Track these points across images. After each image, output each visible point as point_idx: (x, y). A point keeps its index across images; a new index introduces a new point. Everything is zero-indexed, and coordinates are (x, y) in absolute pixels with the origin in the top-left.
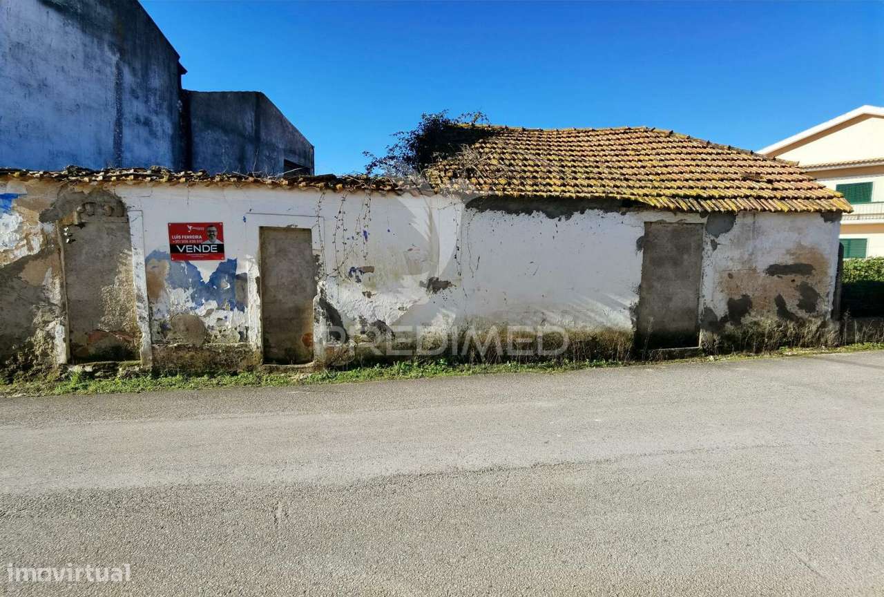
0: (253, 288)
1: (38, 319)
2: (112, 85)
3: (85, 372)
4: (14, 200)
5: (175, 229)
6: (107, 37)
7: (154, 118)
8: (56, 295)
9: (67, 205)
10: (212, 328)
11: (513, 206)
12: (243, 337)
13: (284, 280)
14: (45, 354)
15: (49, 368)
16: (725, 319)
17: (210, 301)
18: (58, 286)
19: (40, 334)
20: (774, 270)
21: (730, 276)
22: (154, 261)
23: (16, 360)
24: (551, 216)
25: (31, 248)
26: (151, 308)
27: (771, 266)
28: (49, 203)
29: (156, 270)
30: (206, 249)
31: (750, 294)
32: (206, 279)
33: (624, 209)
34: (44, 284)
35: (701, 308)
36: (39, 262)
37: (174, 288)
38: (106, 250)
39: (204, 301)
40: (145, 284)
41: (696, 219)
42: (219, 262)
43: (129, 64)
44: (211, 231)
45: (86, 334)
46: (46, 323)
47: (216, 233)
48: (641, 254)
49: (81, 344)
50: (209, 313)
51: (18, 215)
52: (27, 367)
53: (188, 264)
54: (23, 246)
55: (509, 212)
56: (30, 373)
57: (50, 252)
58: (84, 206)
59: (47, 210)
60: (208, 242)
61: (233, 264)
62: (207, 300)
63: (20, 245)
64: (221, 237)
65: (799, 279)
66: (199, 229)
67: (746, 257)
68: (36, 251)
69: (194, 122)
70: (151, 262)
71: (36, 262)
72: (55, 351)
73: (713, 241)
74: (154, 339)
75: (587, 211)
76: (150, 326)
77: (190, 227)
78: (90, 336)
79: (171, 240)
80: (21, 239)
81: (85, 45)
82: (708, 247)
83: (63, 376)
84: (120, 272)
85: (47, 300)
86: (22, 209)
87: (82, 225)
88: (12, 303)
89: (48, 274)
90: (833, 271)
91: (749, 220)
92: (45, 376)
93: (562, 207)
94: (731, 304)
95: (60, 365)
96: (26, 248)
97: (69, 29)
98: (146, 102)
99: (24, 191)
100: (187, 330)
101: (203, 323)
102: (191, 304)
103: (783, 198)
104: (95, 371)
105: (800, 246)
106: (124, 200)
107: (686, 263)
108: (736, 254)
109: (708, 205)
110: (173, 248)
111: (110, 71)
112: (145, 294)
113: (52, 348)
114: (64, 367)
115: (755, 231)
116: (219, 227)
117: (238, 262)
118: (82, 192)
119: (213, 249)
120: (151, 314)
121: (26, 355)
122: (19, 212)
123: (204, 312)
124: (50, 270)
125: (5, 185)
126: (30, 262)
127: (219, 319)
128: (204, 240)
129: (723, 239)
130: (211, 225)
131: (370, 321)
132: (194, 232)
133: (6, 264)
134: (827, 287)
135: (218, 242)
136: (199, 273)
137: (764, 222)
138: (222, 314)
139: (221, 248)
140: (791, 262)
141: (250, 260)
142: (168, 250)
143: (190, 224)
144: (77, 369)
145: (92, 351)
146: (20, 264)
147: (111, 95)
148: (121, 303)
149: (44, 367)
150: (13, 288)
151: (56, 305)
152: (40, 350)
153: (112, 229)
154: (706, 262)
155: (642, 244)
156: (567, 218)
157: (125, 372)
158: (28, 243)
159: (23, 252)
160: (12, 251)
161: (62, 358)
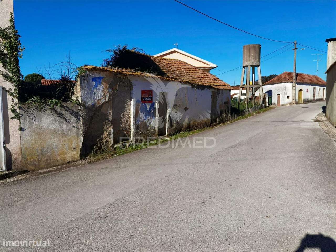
0: (157, 111)
1: (105, 127)
4: (102, 79)
5: (143, 92)
8: (110, 118)
9: (115, 82)
10: (148, 126)
12: (154, 128)
14: (106, 142)
15: (108, 147)
16: (220, 115)
17: (149, 117)
18: (111, 113)
19: (106, 133)
21: (220, 105)
22: (137, 103)
23: (97, 145)
24: (201, 90)
26: (135, 120)
27: (225, 102)
28: (111, 81)
29: (138, 106)
30: (149, 99)
31: (222, 109)
32: (148, 109)
33: (210, 88)
34: (107, 113)
36: (107, 104)
37: (142, 113)
38: (122, 99)
40: (135, 112)
41: (216, 91)
42: (151, 103)
44: (150, 93)
46: (108, 128)
48: (211, 99)
51: (102, 85)
52: (100, 148)
53: (145, 104)
56: (102, 150)
57: (110, 101)
58: (119, 83)
59: (111, 84)
62: (148, 116)
63: (103, 97)
64: (152, 95)
65: (227, 105)
66: (148, 92)
67: (222, 100)
68: (107, 100)
73: (218, 96)
74: (136, 131)
75: (206, 89)
76: (135, 127)
77: (146, 92)
78: (117, 133)
79: (142, 96)
80: (103, 95)
82: (218, 98)
83: (113, 149)
84: (126, 108)
85: (108, 119)
86: (104, 83)
87: (118, 90)
88: (97, 122)
89: (109, 109)
90: (230, 103)
91: (222, 91)
92: (107, 150)
93: (203, 87)
94: (220, 111)
95: (112, 145)
96: (104, 99)
99: (105, 76)
100: (143, 127)
101: (146, 124)
102: (145, 118)
105: (227, 97)
106: (131, 81)
109: (218, 87)
110: (142, 99)
112: (135, 115)
113: (109, 139)
114: (113, 145)
115: (222, 94)
116: (152, 91)
117: (155, 103)
118: (120, 78)
120: (135, 122)
121: (101, 143)
122: (103, 84)
123: (147, 121)
124: (110, 107)
125: (100, 73)
126: (104, 104)
127: (150, 123)
128: (148, 96)
131: (176, 120)
133: (98, 105)
134: (230, 107)
135: (151, 97)
136: (147, 107)
138: (150, 121)
139: (152, 99)
141: (157, 102)
143: (146, 90)
144: (116, 146)
145: (118, 138)
146: (101, 106)
148: (126, 119)
149: (106, 147)
150: (98, 115)
151: (110, 121)
152: (105, 140)
153: (124, 92)
154: (217, 101)
155: (212, 97)
156: (203, 90)
157: (128, 145)
158: (105, 97)
159: (103, 101)
160: (100, 100)
161: (112, 143)
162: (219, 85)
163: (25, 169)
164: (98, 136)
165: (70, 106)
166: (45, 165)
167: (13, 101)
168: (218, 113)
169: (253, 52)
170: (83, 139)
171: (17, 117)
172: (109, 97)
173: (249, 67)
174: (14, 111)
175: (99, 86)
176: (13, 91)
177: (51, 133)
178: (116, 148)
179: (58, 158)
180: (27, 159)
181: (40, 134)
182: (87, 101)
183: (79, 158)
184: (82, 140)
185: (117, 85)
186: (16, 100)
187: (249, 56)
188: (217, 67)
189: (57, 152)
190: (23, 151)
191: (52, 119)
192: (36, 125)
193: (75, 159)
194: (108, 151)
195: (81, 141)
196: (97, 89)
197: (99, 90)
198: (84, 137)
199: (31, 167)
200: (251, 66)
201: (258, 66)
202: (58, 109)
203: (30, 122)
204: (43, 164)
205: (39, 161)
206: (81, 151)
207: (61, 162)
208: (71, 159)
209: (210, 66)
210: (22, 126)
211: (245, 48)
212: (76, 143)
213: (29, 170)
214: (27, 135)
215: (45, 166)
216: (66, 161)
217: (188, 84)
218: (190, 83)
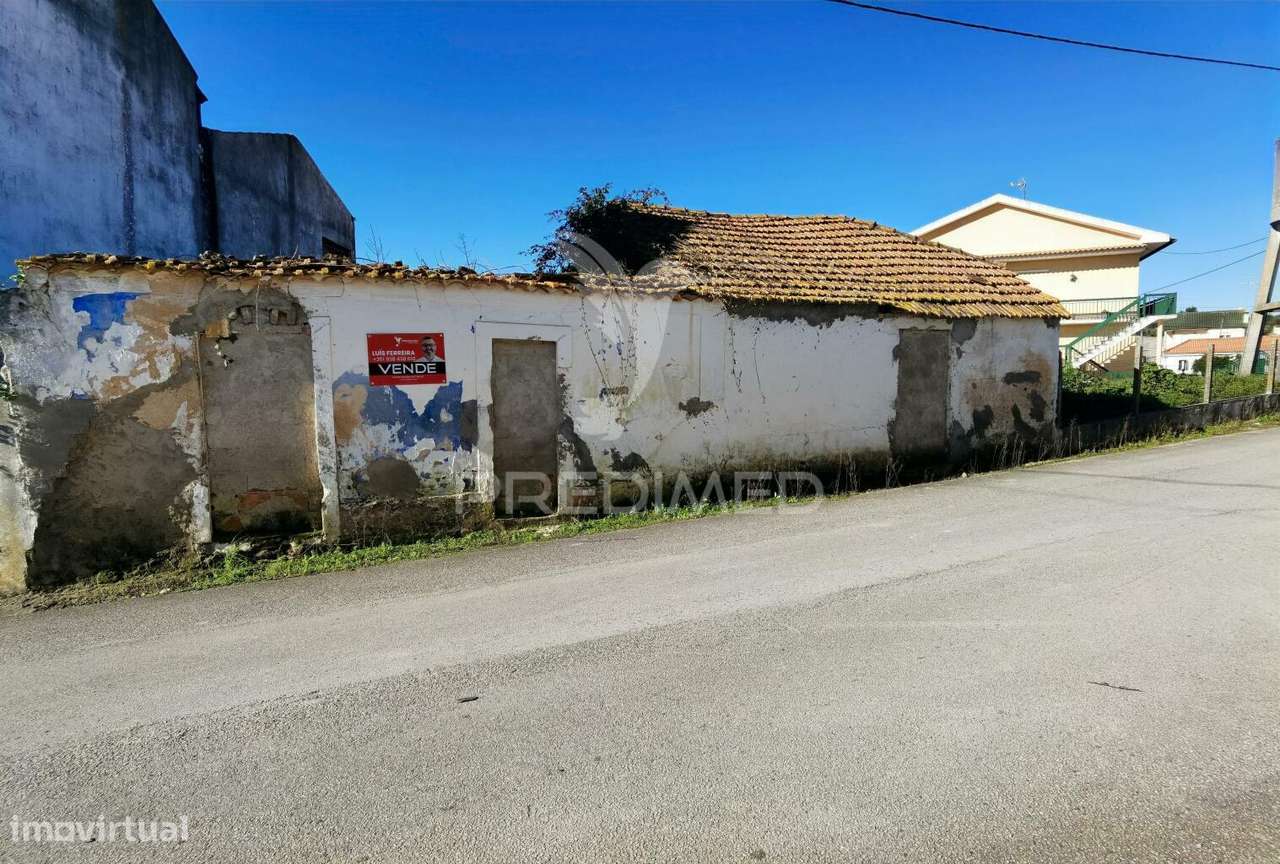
0: (483, 418)
2: (117, 117)
3: (241, 552)
4: (129, 303)
5: (377, 342)
6: (109, 41)
7: (171, 171)
8: (193, 442)
9: (214, 309)
10: (427, 476)
11: (775, 312)
12: (469, 485)
13: (518, 408)
14: (174, 531)
15: (182, 551)
16: (971, 433)
17: (425, 439)
18: (197, 428)
20: (1011, 378)
21: (974, 386)
22: (345, 387)
24: (812, 323)
25: (156, 375)
26: (339, 454)
27: (1008, 375)
28: (187, 306)
29: (348, 400)
30: (421, 368)
31: (991, 404)
32: (420, 410)
33: (881, 316)
34: (174, 425)
35: (949, 421)
36: (168, 394)
37: (374, 424)
38: (268, 373)
39: (416, 440)
40: (332, 420)
41: (942, 325)
42: (438, 386)
43: (138, 85)
44: (429, 345)
45: (236, 496)
47: (434, 348)
48: (896, 365)
49: (229, 512)
50: (424, 455)
51: (135, 324)
53: (394, 389)
54: (144, 370)
55: (771, 319)
56: (151, 561)
57: (186, 380)
58: (238, 311)
59: (183, 317)
60: (424, 359)
61: (457, 388)
62: (420, 438)
63: (139, 369)
64: (441, 353)
65: (1030, 387)
66: (410, 341)
67: (987, 366)
68: (165, 374)
69: (218, 177)
70: (340, 388)
71: (160, 394)
72: (191, 526)
73: (958, 349)
74: (343, 496)
75: (847, 318)
76: (338, 480)
77: (398, 340)
78: (243, 500)
79: (371, 357)
80: (141, 361)
81: (82, 53)
82: (954, 356)
83: (207, 560)
85: (179, 449)
86: (143, 317)
87: (233, 338)
88: (120, 458)
89: (182, 410)
90: (1055, 379)
91: (988, 326)
92: (176, 563)
93: (824, 312)
94: (976, 415)
95: (201, 545)
96: (147, 374)
97: (62, 26)
98: (161, 144)
99: (146, 289)
101: (412, 470)
102: (399, 445)
103: (1013, 304)
104: (255, 550)
105: (1030, 354)
106: (302, 302)
107: (934, 373)
108: (978, 362)
109: (955, 310)
110: (374, 369)
111: (115, 95)
112: (331, 434)
113: (188, 522)
114: (207, 548)
115: (993, 336)
116: (439, 339)
117: (464, 385)
118: (239, 290)
119: (429, 369)
120: (340, 462)
122: (138, 321)
123: (417, 455)
124: (184, 406)
126: (153, 394)
127: (437, 463)
128: (418, 356)
129: (966, 347)
130: (427, 336)
131: (624, 454)
132: (404, 347)
133: (115, 397)
134: (1051, 395)
135: (437, 359)
136: (410, 402)
137: (1001, 327)
138: (441, 456)
139: (441, 368)
140: (1023, 370)
141: (480, 382)
142: (366, 372)
143: (399, 335)
144: (229, 549)
145: (246, 521)
146: (136, 399)
147: (117, 133)
149: (173, 550)
150: (122, 434)
151: (194, 456)
153: (277, 344)
154: (953, 372)
155: (898, 353)
156: (829, 326)
157: (300, 547)
158: (152, 365)
159: (143, 380)
160: (125, 379)
161: (204, 535)
162: (964, 302)
164: (128, 507)
168: (953, 424)
170: (39, 520)
172: (178, 367)
175: (115, 325)
178: (221, 557)
182: (45, 382)
183: (21, 585)
184: (34, 523)
185: (226, 320)
188: (1172, 241)
194: (181, 564)
195: (27, 526)
196: (99, 340)
197: (117, 340)
198: (40, 512)
206: (28, 561)
209: (1140, 243)
212: (6, 534)
217: (699, 304)
218: (708, 297)
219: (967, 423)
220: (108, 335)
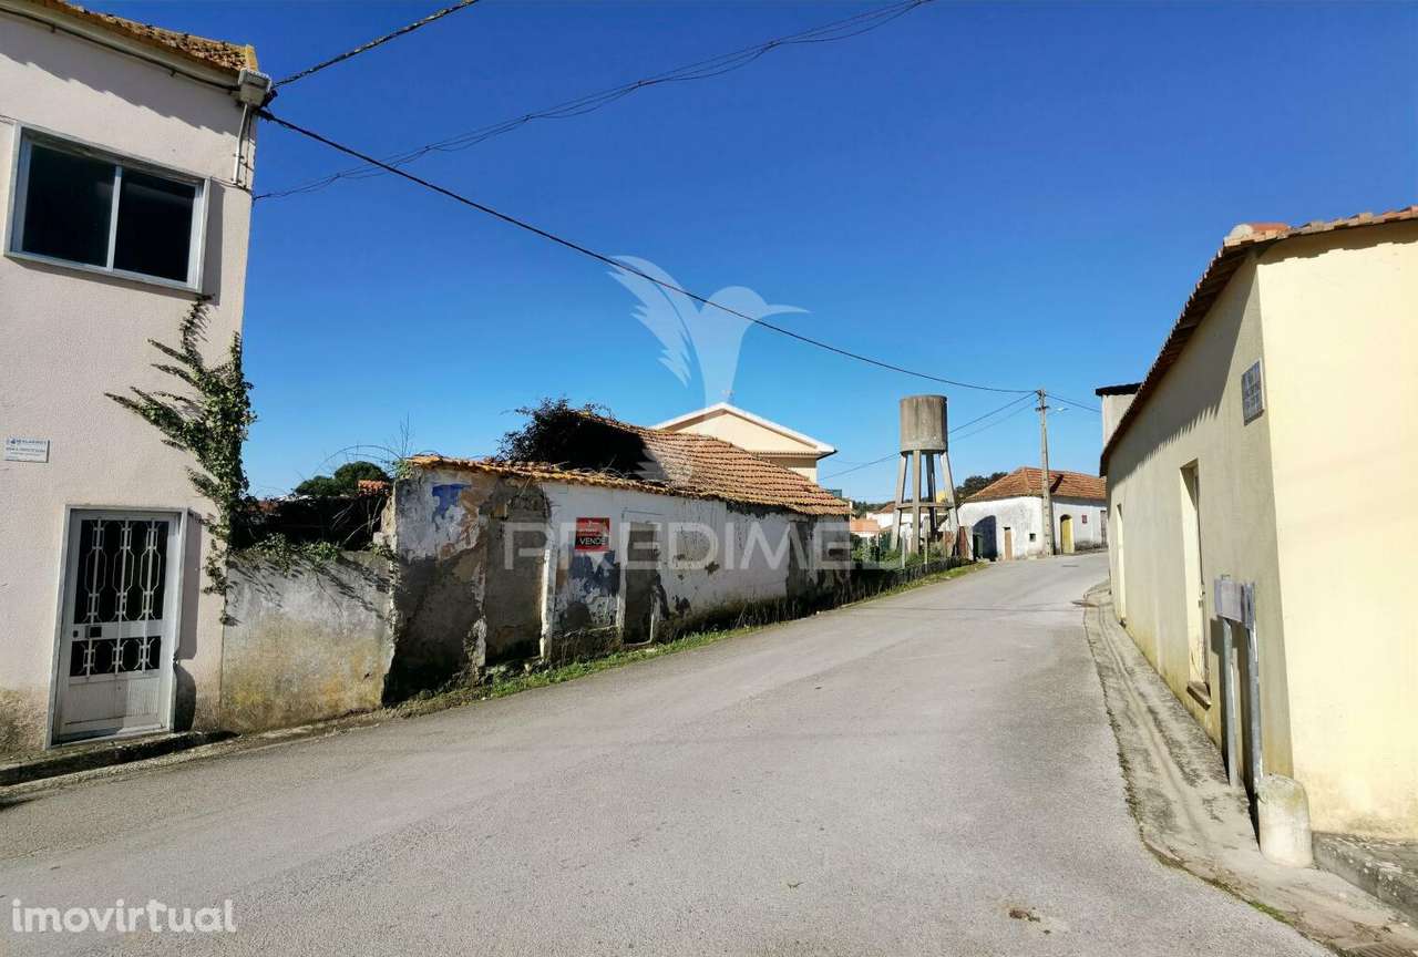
0: (623, 575)
3: (502, 672)
4: (460, 491)
8: (480, 592)
9: (500, 498)
10: (594, 614)
12: (613, 621)
15: (468, 673)
16: (817, 586)
18: (483, 581)
24: (757, 517)
25: (468, 543)
26: (554, 600)
28: (487, 495)
32: (595, 568)
33: (783, 512)
34: (472, 579)
35: (808, 578)
36: (472, 556)
37: (574, 579)
39: (591, 590)
40: (555, 576)
41: (805, 519)
45: (496, 631)
46: (470, 622)
50: (594, 600)
51: (461, 506)
54: (463, 539)
56: (449, 681)
57: (483, 547)
58: (513, 499)
59: (485, 504)
62: (594, 588)
63: (460, 538)
68: (472, 545)
71: (469, 556)
72: (475, 653)
74: (551, 629)
75: (770, 514)
76: (550, 618)
78: (499, 634)
80: (463, 532)
83: (483, 679)
85: (472, 597)
86: (466, 501)
87: (507, 518)
88: (441, 603)
89: (477, 569)
92: (463, 683)
93: (762, 510)
94: (819, 575)
95: (479, 668)
96: (464, 542)
99: (470, 483)
100: (578, 618)
101: (588, 610)
102: (584, 593)
104: (508, 671)
109: (809, 510)
113: (474, 650)
114: (482, 670)
115: (824, 526)
118: (515, 486)
122: (464, 505)
123: (591, 600)
124: (479, 565)
125: (455, 476)
126: (464, 556)
127: (599, 605)
131: (681, 599)
133: (446, 558)
136: (591, 563)
138: (601, 601)
143: (591, 518)
144: (493, 670)
145: (500, 649)
146: (456, 560)
149: (461, 672)
150: (445, 585)
151: (480, 601)
156: (764, 519)
157: (530, 667)
158: (468, 536)
159: (462, 546)
160: (453, 545)
161: (481, 661)
162: (811, 505)
163: (226, 727)
164: (441, 640)
165: (365, 559)
166: (283, 718)
167: (214, 547)
168: (811, 580)
169: (925, 415)
170: (395, 651)
171: (221, 587)
172: (480, 537)
173: (917, 453)
174: (214, 573)
175: (452, 507)
176: (217, 521)
177: (307, 632)
178: (491, 676)
179: (322, 700)
180: (234, 701)
181: (275, 634)
182: (413, 546)
183: (379, 702)
184: (392, 653)
185: (506, 506)
186: (222, 545)
187: (917, 425)
188: (835, 452)
189: (319, 684)
190: (224, 677)
191: (312, 593)
192: (268, 609)
193: (368, 706)
194: (467, 683)
195: (388, 654)
196: (443, 517)
197: (452, 518)
198: (397, 645)
199: (243, 724)
200: (923, 452)
201: (941, 452)
202: (332, 566)
203: (252, 602)
204: (278, 714)
205: (268, 707)
206: (385, 683)
207: (326, 712)
208: (355, 706)
209: (817, 451)
210: (230, 612)
211: (905, 403)
213: (236, 731)
214: (241, 635)
215: (284, 723)
216: (342, 710)
217: (717, 502)
218: (722, 500)
219: (816, 580)
220: (448, 514)
